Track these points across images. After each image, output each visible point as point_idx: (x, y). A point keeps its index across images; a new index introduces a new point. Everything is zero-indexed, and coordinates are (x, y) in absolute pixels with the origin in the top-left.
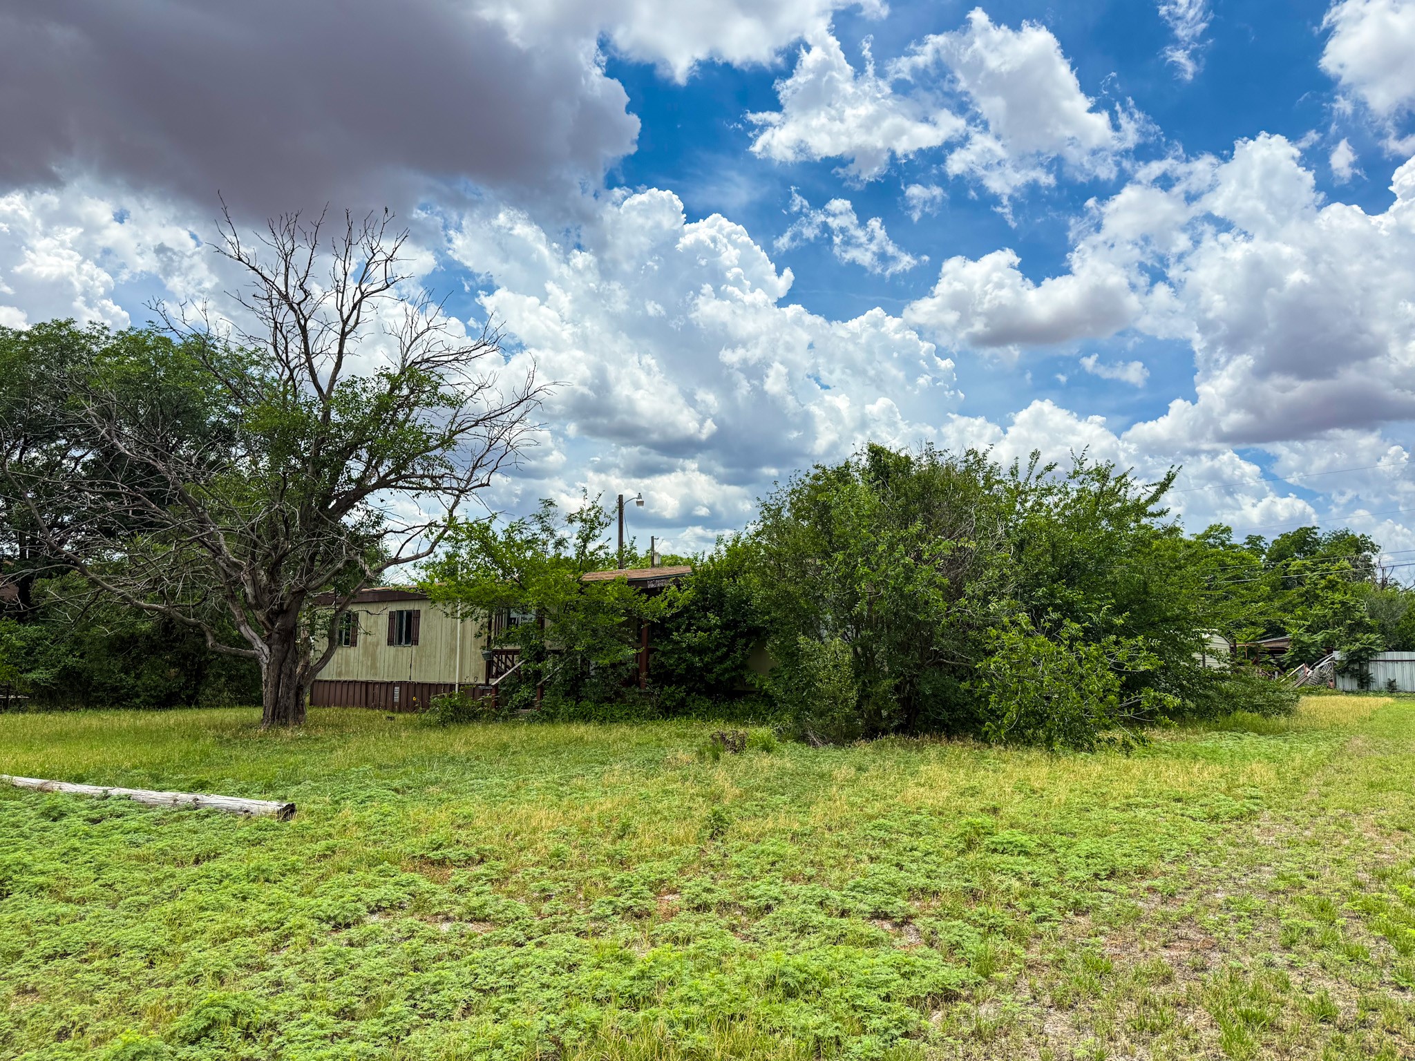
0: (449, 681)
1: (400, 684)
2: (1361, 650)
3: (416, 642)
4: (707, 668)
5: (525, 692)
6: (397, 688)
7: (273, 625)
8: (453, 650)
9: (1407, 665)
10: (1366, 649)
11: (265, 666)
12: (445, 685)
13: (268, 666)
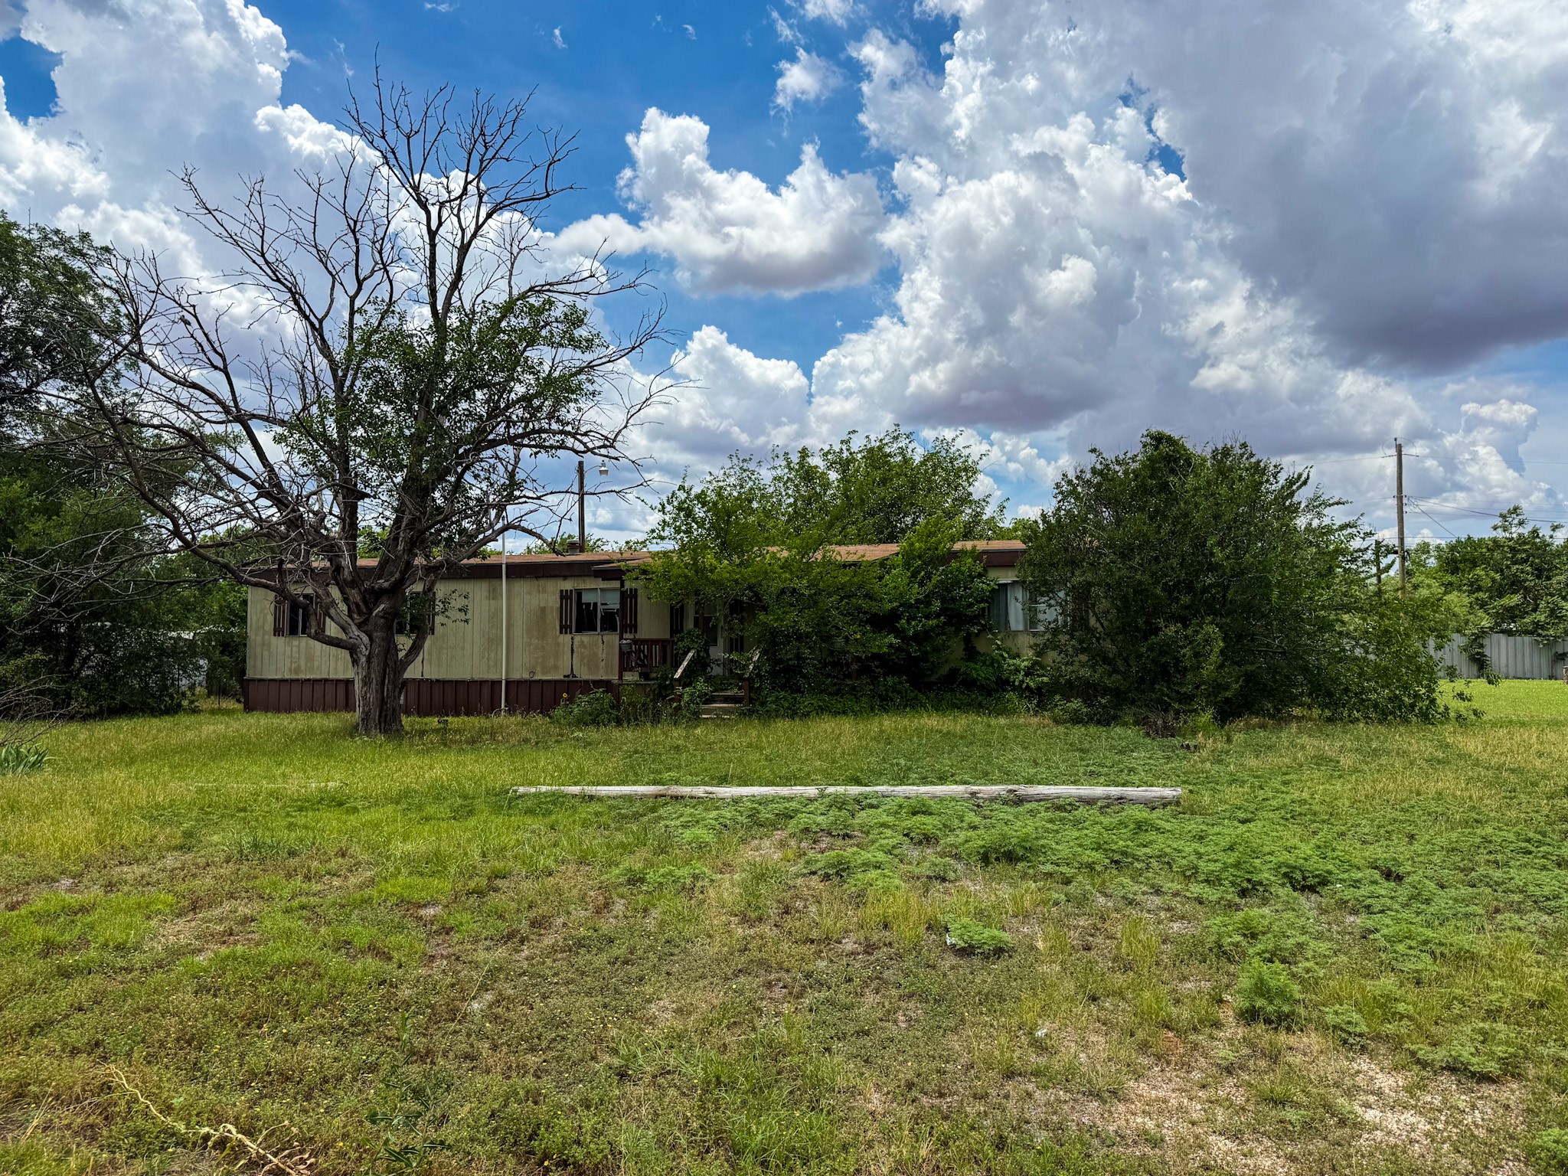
0: (492, 676)
11: (363, 659)
12: (482, 682)
13: (369, 659)
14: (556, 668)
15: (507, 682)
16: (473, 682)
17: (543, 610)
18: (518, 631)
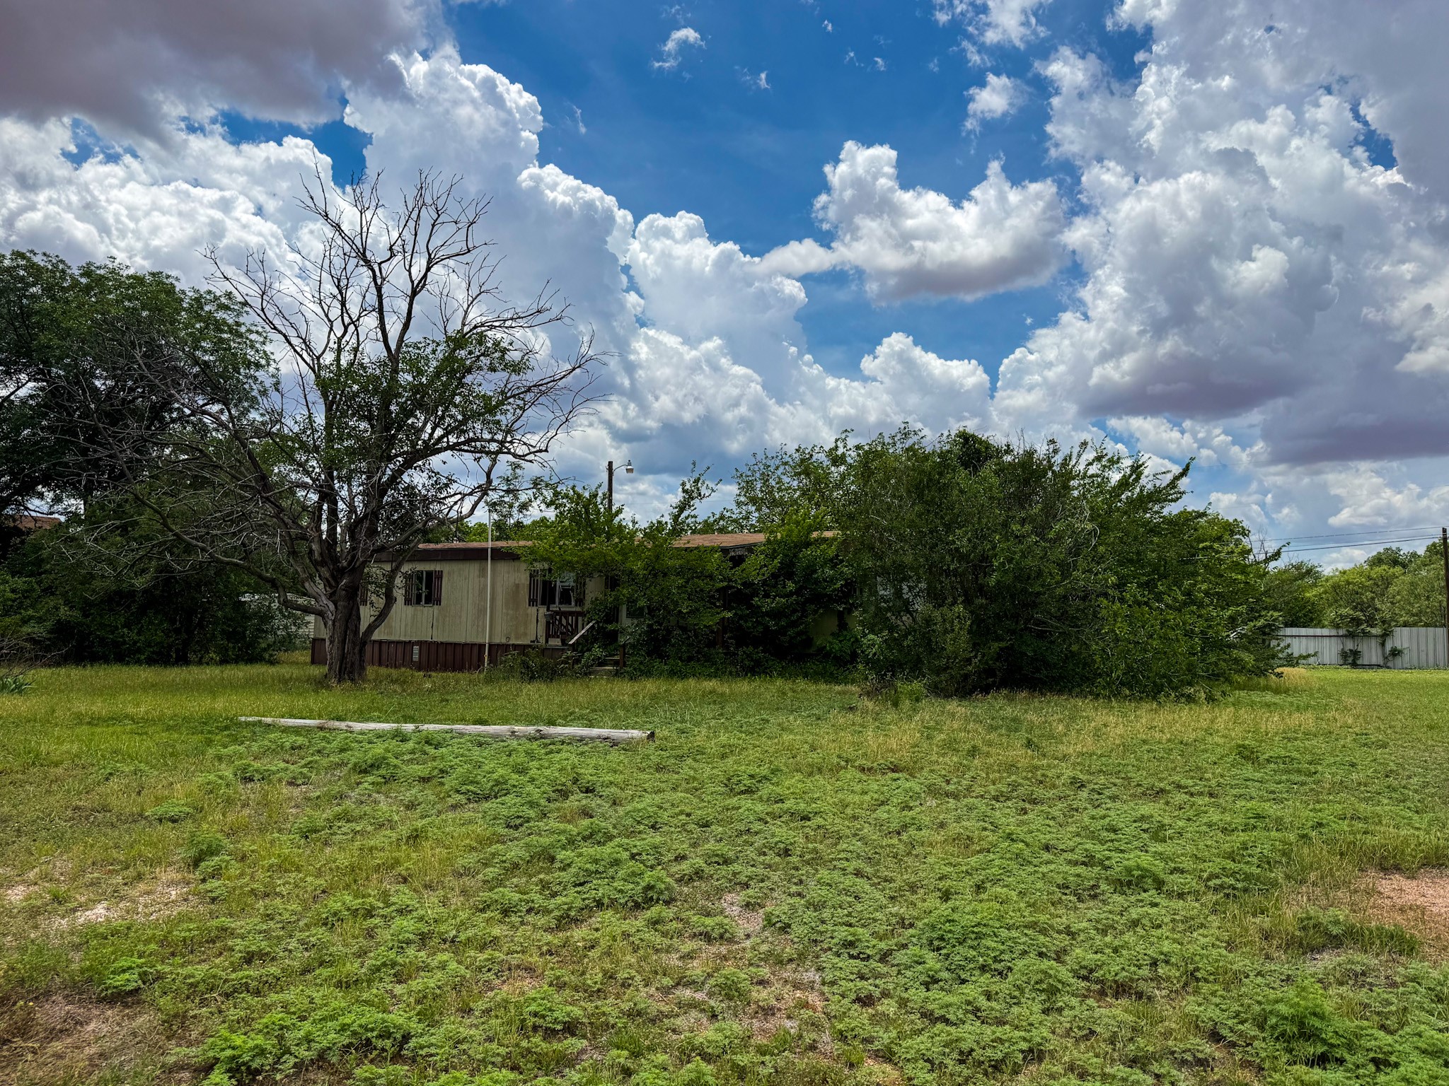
0: (479, 640)
1: (420, 643)
2: (1265, 626)
3: (438, 602)
4: (782, 631)
5: (597, 651)
6: (416, 649)
7: (338, 583)
8: (482, 611)
9: (1304, 640)
10: (1269, 626)
11: (330, 623)
12: (473, 645)
13: (334, 622)
14: (525, 634)
15: (490, 646)
16: (465, 645)
17: (517, 586)
18: (499, 603)
